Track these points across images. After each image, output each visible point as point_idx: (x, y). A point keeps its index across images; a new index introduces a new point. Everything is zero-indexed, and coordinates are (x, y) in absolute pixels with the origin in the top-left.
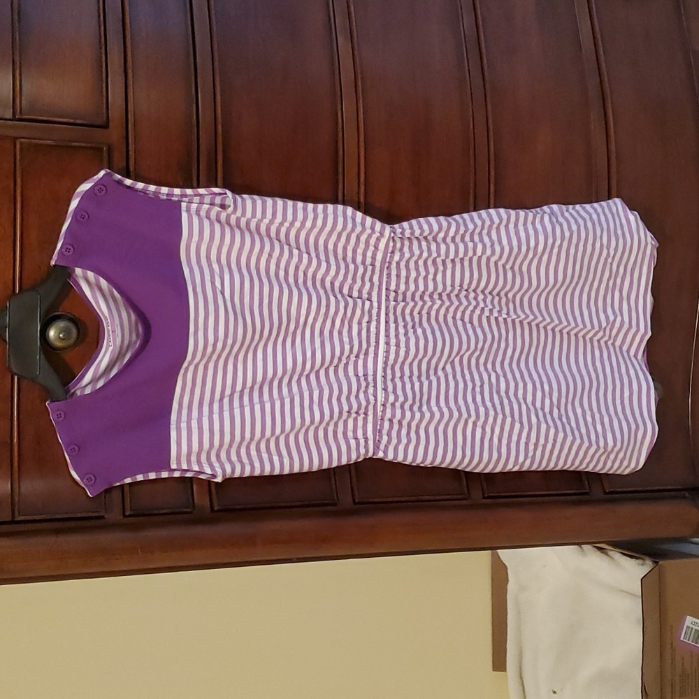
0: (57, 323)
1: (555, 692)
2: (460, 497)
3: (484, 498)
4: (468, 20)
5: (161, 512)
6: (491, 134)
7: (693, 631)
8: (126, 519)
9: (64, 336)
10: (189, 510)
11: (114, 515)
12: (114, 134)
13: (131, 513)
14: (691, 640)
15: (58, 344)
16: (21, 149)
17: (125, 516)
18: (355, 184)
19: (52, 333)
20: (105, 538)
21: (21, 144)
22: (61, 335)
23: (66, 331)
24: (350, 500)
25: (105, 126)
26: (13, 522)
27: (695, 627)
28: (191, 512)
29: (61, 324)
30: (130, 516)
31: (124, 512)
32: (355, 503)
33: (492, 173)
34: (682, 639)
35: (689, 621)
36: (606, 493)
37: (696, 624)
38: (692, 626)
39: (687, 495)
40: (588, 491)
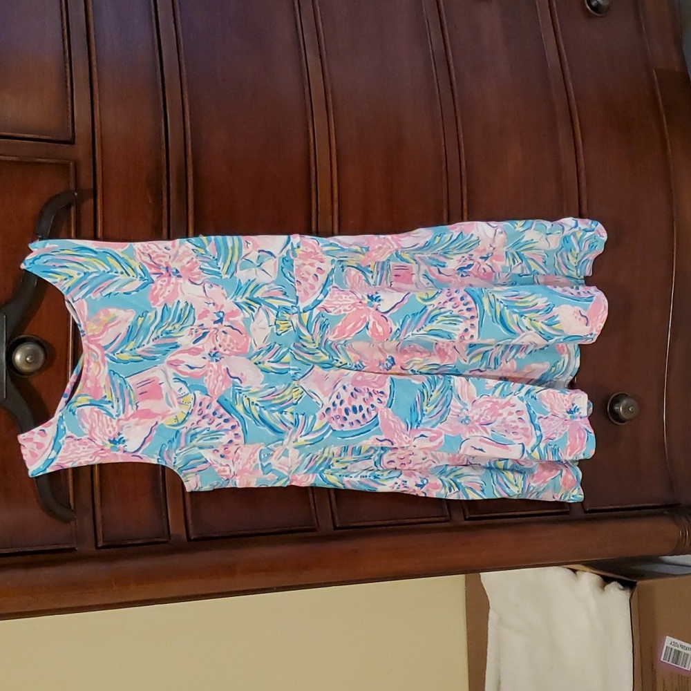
0: (23, 347)
2: (441, 519)
3: (466, 519)
4: (435, 37)
7: (673, 651)
8: (98, 551)
9: (31, 359)
10: (164, 540)
11: (88, 548)
12: (81, 150)
13: (105, 544)
14: (671, 660)
15: (25, 368)
17: (97, 548)
18: (329, 200)
19: (18, 357)
20: (76, 571)
22: (28, 359)
23: (34, 355)
24: (331, 527)
25: (72, 142)
27: (674, 648)
28: (167, 542)
29: (28, 347)
30: (103, 547)
31: (96, 544)
32: (336, 528)
34: (662, 660)
35: (669, 641)
36: (585, 512)
37: (675, 644)
38: (671, 646)
39: (666, 512)
40: (568, 510)
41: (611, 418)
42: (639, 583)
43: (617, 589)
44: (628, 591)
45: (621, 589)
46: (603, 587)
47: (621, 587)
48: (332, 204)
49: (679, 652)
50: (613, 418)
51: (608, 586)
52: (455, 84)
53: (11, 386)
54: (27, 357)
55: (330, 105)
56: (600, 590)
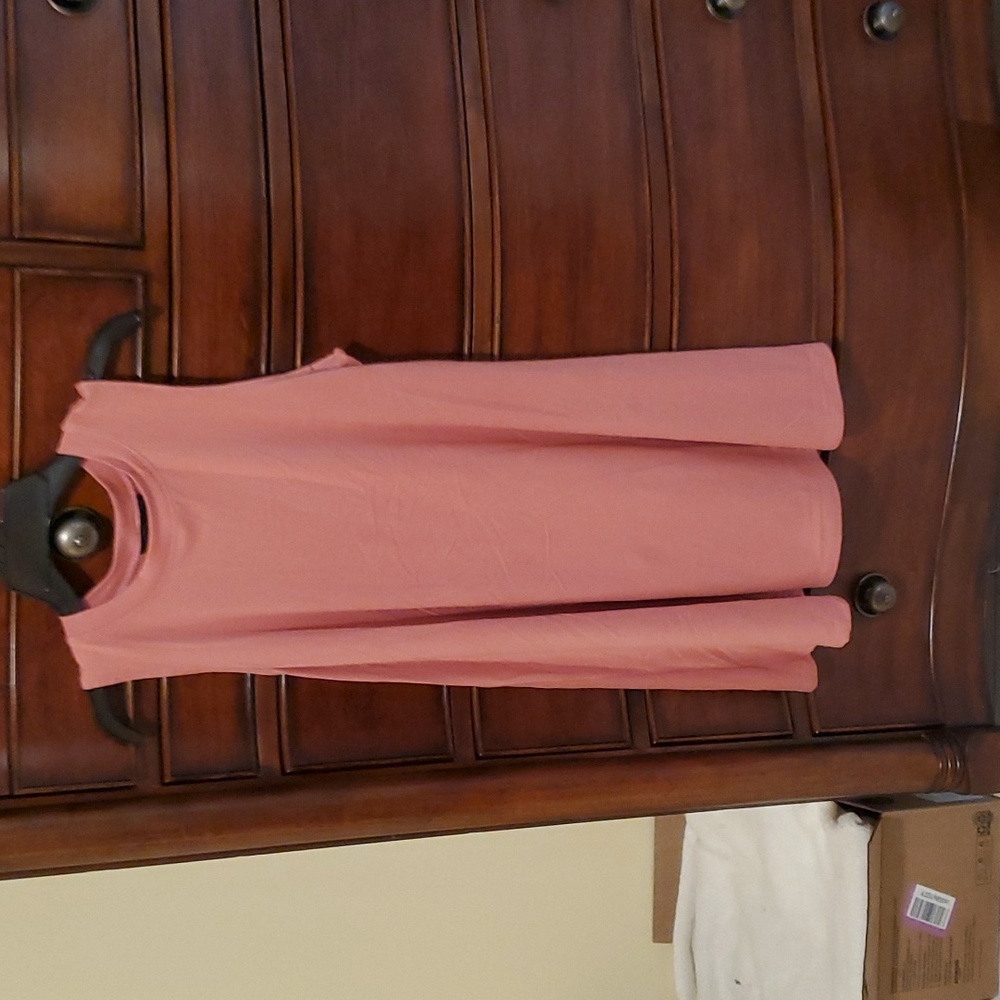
0: (72, 524)
1: (738, 982)
2: (620, 745)
3: (652, 745)
5: (213, 778)
7: (924, 904)
8: (165, 788)
9: (81, 541)
10: (252, 774)
11: (151, 785)
12: (152, 258)
13: (173, 779)
14: (921, 915)
15: (73, 552)
16: (22, 282)
17: (163, 784)
18: (487, 321)
19: (64, 537)
20: (135, 816)
21: (22, 274)
22: (77, 541)
23: (83, 535)
24: (471, 753)
25: (139, 247)
26: (11, 796)
27: (926, 899)
28: (255, 777)
29: (78, 525)
30: (170, 783)
31: (162, 777)
32: (478, 758)
34: (908, 915)
35: (920, 892)
36: (815, 735)
37: (928, 895)
38: (923, 898)
39: (923, 736)
40: (791, 733)
41: (858, 608)
42: (885, 814)
43: (853, 823)
44: (869, 826)
45: (859, 824)
46: (836, 817)
47: (859, 820)
48: (493, 326)
49: (932, 905)
50: (862, 608)
51: (842, 817)
52: (671, 153)
54: (75, 538)
56: (832, 821)
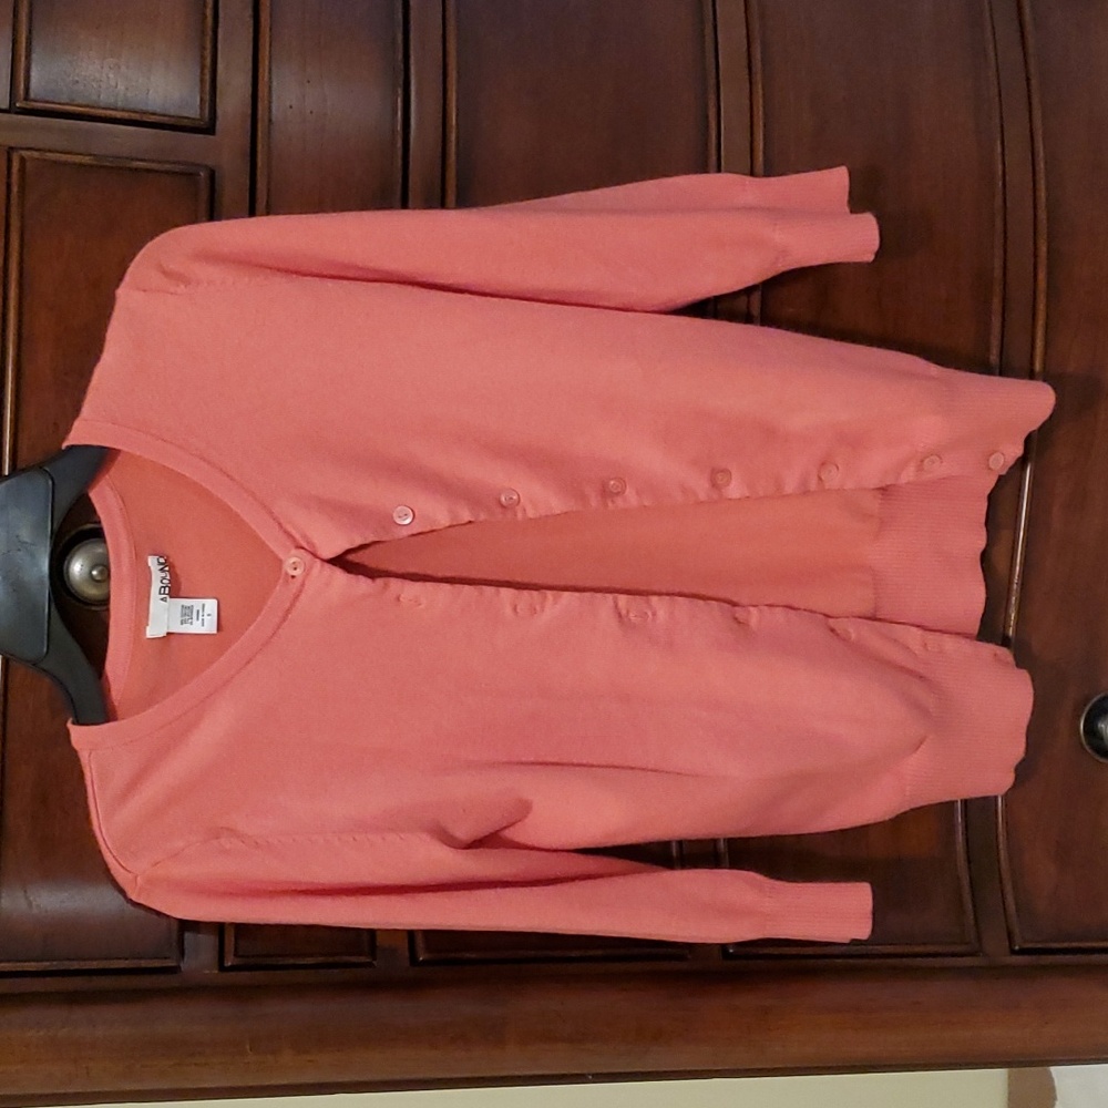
0: (89, 547)
2: (959, 949)
3: (1013, 952)
6: (1041, 165)
8: (225, 975)
9: (101, 573)
10: (363, 959)
11: (203, 967)
12: (226, 146)
13: (238, 961)
15: (89, 591)
16: (22, 170)
17: (222, 968)
19: (75, 568)
20: (172, 1020)
21: (23, 160)
22: (94, 573)
23: (106, 564)
25: (208, 128)
28: (369, 965)
29: (100, 548)
30: (233, 968)
31: (221, 960)
32: (727, 955)
33: (1043, 249)
53: (58, 626)
54: (93, 568)
55: (757, 65)
